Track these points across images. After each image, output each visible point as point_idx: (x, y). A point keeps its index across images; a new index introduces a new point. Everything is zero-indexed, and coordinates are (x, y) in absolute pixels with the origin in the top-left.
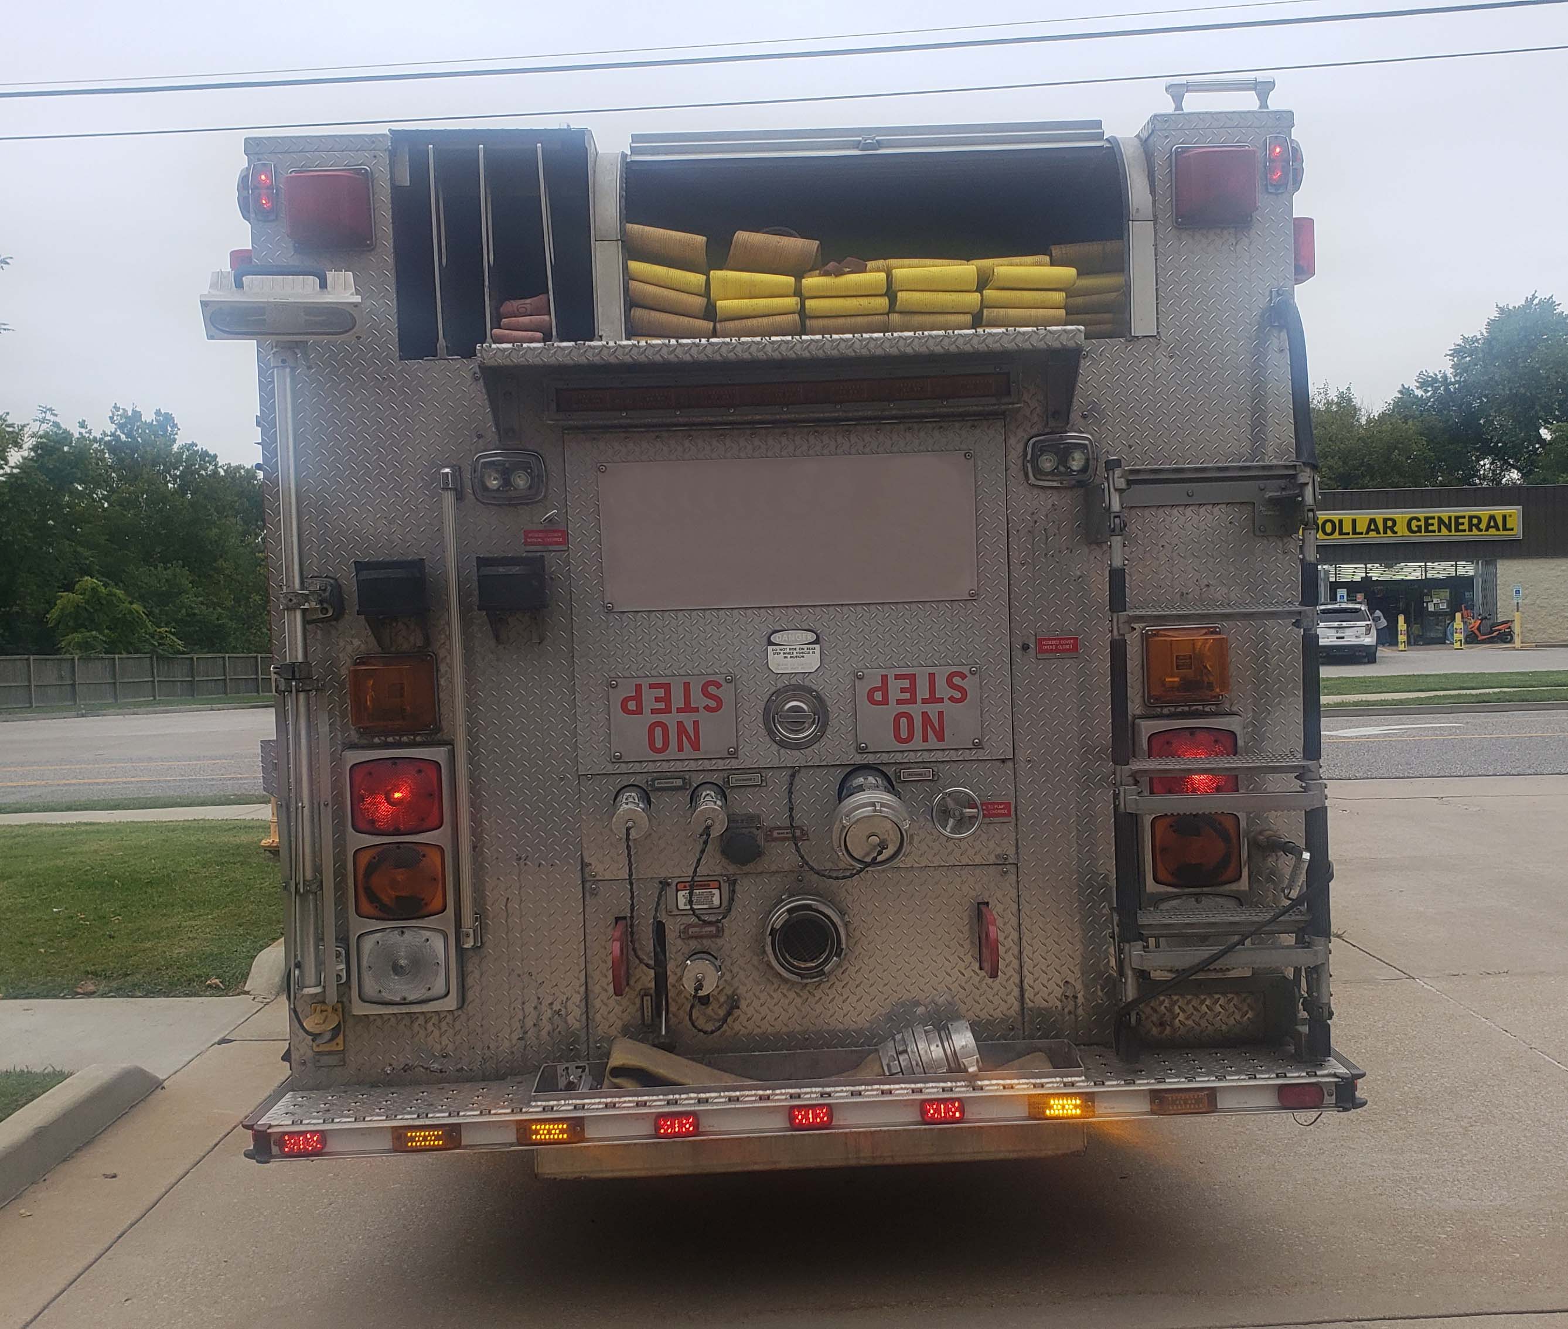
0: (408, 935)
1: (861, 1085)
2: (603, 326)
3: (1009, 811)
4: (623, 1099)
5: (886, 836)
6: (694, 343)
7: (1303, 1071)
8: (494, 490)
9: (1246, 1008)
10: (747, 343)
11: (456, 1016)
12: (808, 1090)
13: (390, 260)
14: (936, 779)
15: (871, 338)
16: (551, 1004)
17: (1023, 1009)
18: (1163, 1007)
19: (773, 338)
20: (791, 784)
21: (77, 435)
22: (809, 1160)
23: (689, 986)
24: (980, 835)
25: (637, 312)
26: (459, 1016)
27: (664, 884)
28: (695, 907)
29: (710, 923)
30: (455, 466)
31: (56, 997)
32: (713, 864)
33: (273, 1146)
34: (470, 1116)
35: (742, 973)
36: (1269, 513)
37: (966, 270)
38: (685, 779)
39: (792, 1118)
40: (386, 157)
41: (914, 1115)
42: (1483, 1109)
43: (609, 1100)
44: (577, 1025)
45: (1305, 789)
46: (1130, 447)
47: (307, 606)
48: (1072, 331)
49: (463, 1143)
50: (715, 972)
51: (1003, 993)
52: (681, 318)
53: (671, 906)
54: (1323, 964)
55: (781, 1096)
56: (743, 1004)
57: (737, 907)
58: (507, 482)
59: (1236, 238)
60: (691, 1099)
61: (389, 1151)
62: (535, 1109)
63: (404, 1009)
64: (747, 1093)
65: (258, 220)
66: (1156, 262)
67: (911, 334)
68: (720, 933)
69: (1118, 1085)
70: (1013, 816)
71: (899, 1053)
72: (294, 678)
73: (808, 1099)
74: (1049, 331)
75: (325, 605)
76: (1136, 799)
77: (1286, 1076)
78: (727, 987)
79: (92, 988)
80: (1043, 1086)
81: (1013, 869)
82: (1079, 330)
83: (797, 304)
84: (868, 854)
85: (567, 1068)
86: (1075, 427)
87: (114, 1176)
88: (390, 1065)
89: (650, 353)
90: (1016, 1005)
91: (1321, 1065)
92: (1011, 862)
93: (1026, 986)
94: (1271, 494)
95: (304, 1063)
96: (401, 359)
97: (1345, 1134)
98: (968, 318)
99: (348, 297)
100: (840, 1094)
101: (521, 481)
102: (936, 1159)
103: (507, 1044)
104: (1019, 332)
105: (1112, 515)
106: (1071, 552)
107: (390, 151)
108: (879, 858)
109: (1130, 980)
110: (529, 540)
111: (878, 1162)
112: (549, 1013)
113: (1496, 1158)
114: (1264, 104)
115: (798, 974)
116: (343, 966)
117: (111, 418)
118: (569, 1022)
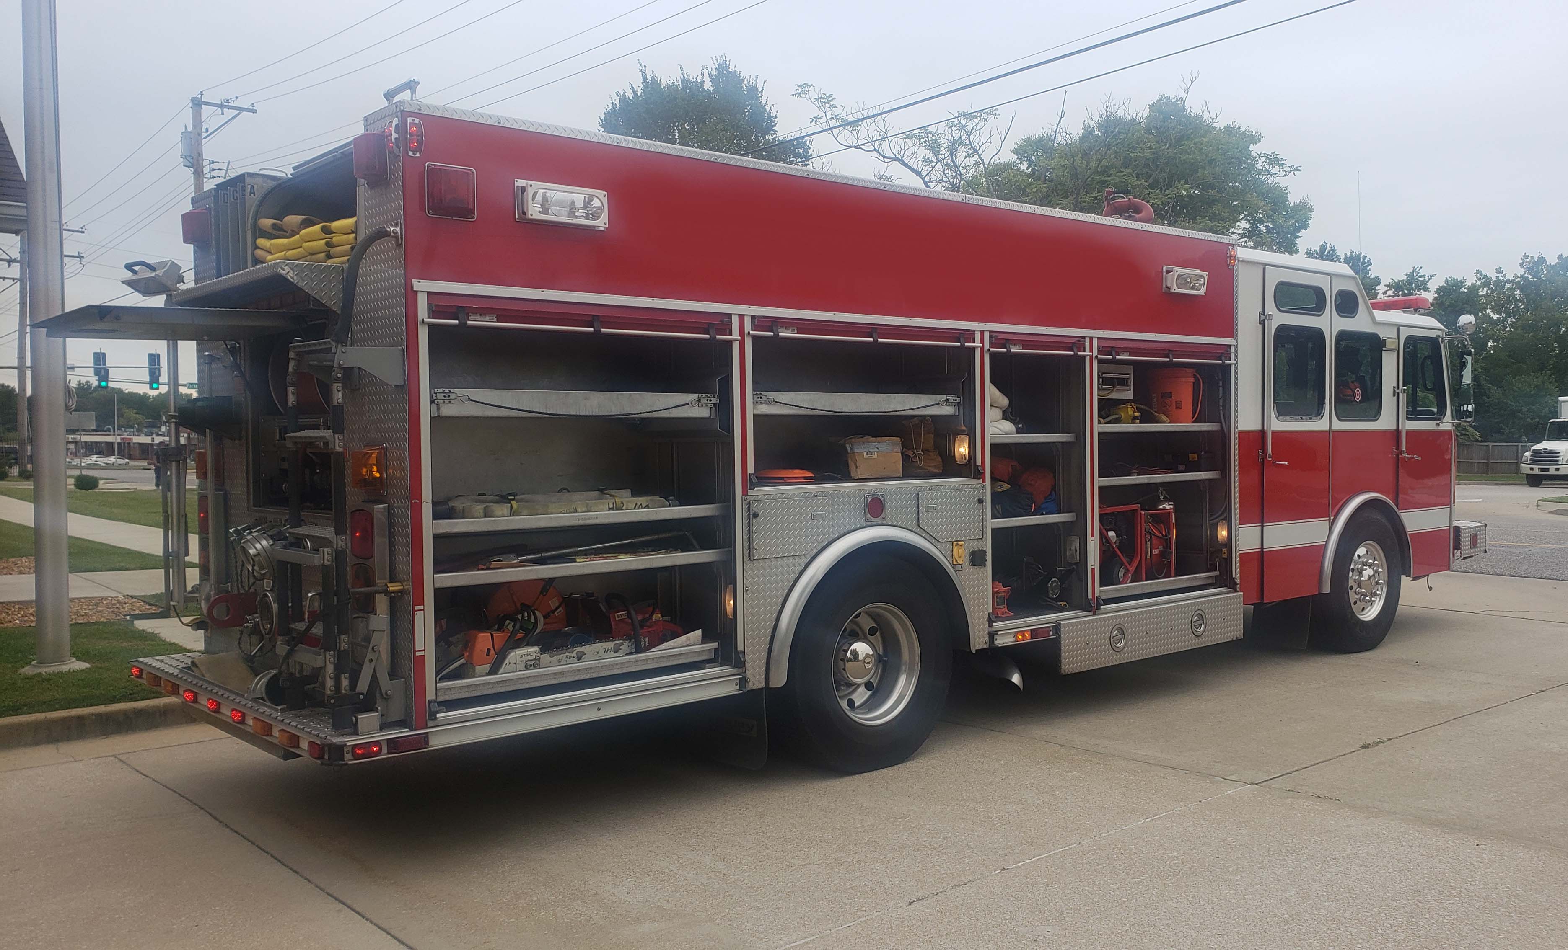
21: (1494, 279)
117: (1521, 264)
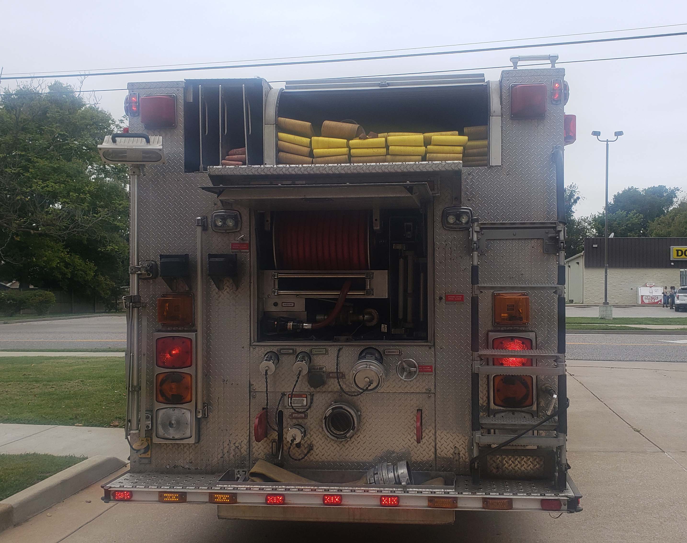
0: (177, 411)
1: (356, 487)
2: (266, 159)
3: (432, 370)
4: (254, 486)
5: (373, 378)
6: (296, 167)
7: (553, 493)
8: (219, 227)
9: (536, 463)
10: (319, 166)
11: (196, 446)
12: (333, 488)
13: (182, 132)
14: (400, 354)
15: (370, 165)
16: (235, 443)
17: (436, 458)
18: (498, 461)
19: (329, 165)
20: (338, 354)
22: (333, 519)
23: (289, 439)
24: (419, 380)
25: (281, 154)
26: (197, 446)
27: (283, 394)
28: (293, 405)
29: (301, 413)
30: (205, 216)
31: (103, 427)
32: (305, 387)
33: (111, 496)
34: (190, 489)
35: (314, 435)
36: (550, 243)
37: (419, 137)
38: (294, 350)
39: (324, 500)
40: (182, 90)
41: (377, 502)
42: (673, 514)
43: (249, 486)
44: (245, 453)
45: (557, 366)
46: (489, 213)
47: (139, 272)
48: (457, 163)
49: (187, 501)
50: (300, 434)
51: (427, 450)
52: (299, 156)
53: (286, 404)
54: (563, 445)
55: (321, 490)
56: (315, 448)
57: (314, 405)
58: (224, 223)
59: (538, 123)
60: (283, 488)
61: (157, 501)
62: (217, 488)
63: (173, 442)
64: (307, 487)
65: (131, 116)
66: (502, 134)
67: (388, 163)
68: (306, 416)
69: (468, 495)
70: (434, 372)
71: (374, 474)
72: (131, 302)
73: (332, 492)
74: (447, 163)
75: (149, 272)
76: (479, 367)
77: (545, 495)
78: (308, 441)
79: (117, 424)
80: (435, 493)
81: (433, 395)
82: (460, 163)
83: (347, 151)
84: (365, 386)
85: (239, 471)
86: (464, 205)
87: (90, 502)
88: (169, 465)
89: (278, 170)
90: (433, 456)
91: (563, 491)
92: (432, 392)
93: (437, 448)
94: (551, 235)
95: (135, 462)
96: (185, 172)
97: (605, 522)
98: (420, 157)
99: (157, 147)
100: (346, 490)
101: (230, 223)
102: (388, 522)
103: (216, 459)
104: (434, 163)
105: (473, 242)
106: (462, 258)
107: (184, 88)
108: (369, 388)
109: (475, 448)
110: (233, 247)
111: (362, 521)
112: (234, 447)
113: (671, 538)
114: (553, 66)
115: (336, 437)
116: (150, 422)
118: (242, 452)
